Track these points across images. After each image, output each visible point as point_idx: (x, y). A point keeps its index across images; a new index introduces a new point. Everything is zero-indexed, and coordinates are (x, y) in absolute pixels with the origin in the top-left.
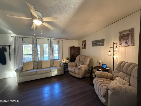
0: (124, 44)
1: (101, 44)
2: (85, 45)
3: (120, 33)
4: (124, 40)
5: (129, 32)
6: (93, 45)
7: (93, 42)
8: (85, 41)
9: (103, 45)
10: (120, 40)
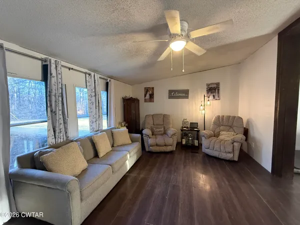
0: (211, 97)
1: (184, 96)
2: (152, 96)
3: (208, 85)
4: (212, 93)
5: (215, 86)
6: (170, 97)
7: (170, 92)
8: (153, 88)
9: (187, 97)
10: (208, 93)
